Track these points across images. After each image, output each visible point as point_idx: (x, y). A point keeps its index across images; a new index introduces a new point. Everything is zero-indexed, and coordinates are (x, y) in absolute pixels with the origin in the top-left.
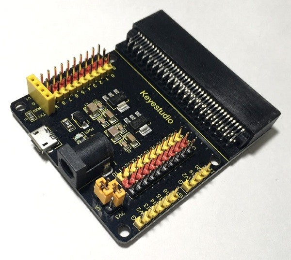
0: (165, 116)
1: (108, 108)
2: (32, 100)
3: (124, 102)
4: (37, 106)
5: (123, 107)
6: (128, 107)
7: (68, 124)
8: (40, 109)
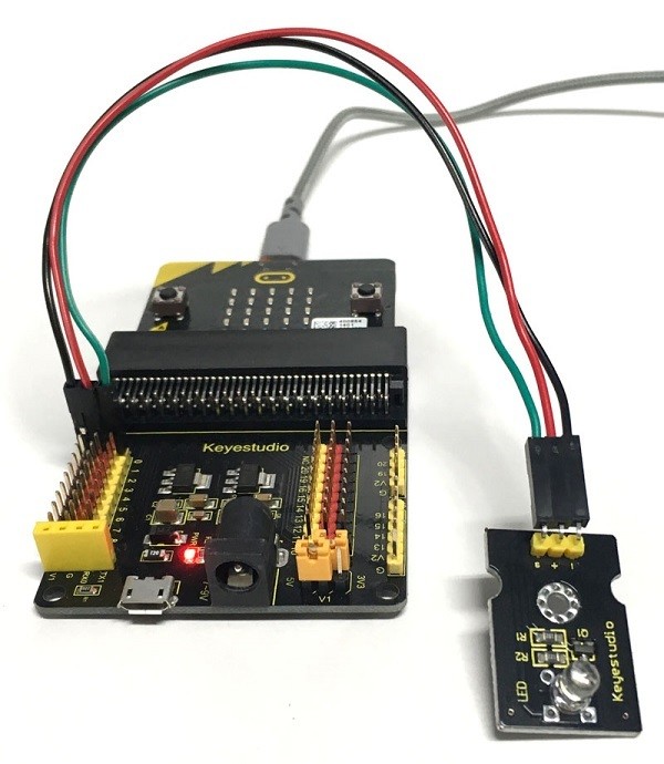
0: (270, 448)
1: (184, 497)
2: (61, 574)
3: (198, 475)
4: (79, 574)
5: (203, 481)
6: (210, 477)
7: (157, 553)
8: (87, 574)
